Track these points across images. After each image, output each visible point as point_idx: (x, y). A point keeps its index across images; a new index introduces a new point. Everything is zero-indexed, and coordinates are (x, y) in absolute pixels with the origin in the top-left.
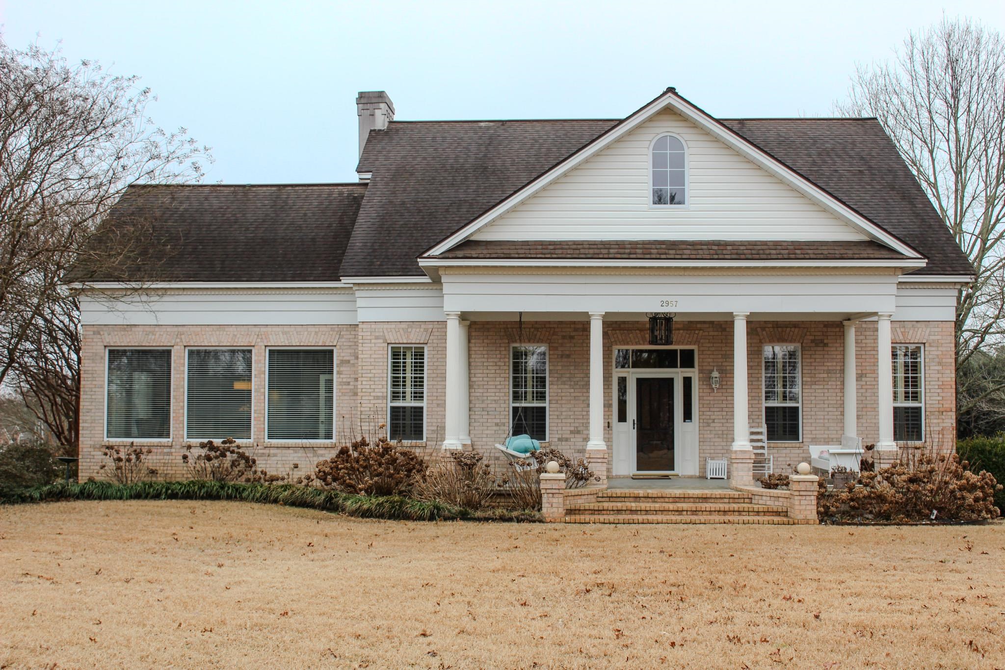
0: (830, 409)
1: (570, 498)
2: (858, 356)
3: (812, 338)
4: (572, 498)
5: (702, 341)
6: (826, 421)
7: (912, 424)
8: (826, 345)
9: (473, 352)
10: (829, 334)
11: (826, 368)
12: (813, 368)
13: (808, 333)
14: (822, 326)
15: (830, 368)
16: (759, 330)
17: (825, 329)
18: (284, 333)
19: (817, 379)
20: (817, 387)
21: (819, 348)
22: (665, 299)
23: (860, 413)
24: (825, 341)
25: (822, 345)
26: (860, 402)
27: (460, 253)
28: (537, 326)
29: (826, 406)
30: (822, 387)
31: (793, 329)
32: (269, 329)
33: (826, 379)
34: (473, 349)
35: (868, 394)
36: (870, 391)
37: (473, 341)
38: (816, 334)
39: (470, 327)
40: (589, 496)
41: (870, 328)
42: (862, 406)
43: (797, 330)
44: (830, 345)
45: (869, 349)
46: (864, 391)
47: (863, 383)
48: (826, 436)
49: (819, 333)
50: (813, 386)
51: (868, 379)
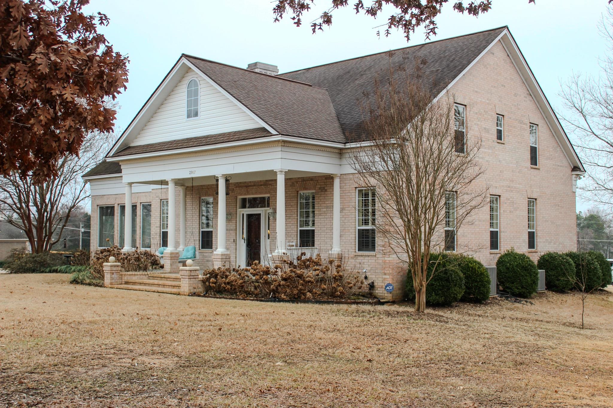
0: (328, 231)
1: (128, 276)
2: (341, 197)
3: (319, 186)
4: (129, 276)
5: (271, 191)
6: (326, 238)
7: (365, 240)
8: (326, 191)
9: (187, 203)
10: (328, 183)
11: (325, 205)
12: (320, 205)
13: (318, 184)
14: (324, 178)
15: (328, 205)
16: (295, 183)
17: (325, 181)
19: (322, 212)
20: (321, 217)
21: (323, 193)
22: (191, 170)
23: (342, 233)
24: (326, 188)
25: (324, 191)
26: (342, 226)
28: (209, 187)
29: (325, 229)
30: (324, 217)
31: (310, 182)
32: (141, 194)
33: (326, 212)
34: (187, 201)
35: (346, 221)
36: (347, 219)
37: (187, 197)
38: (321, 184)
40: (141, 276)
41: (347, 178)
42: (343, 229)
43: (312, 182)
44: (328, 190)
45: (347, 192)
46: (343, 219)
47: (344, 214)
48: (325, 248)
49: (323, 183)
50: (320, 217)
51: (346, 211)
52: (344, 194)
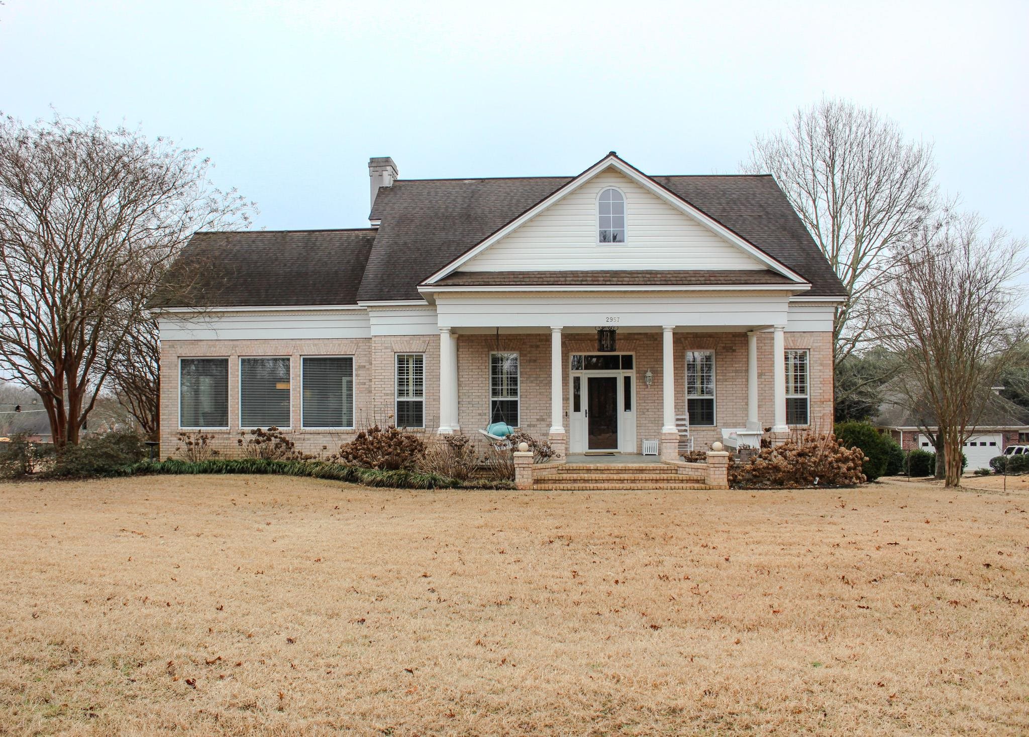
0: (737, 401)
1: (537, 471)
2: (759, 360)
3: (724, 345)
4: (539, 471)
5: (638, 348)
6: (735, 410)
7: (800, 412)
8: (734, 351)
9: (461, 359)
10: (737, 342)
11: (734, 369)
12: (724, 368)
13: (721, 342)
14: (731, 336)
15: (737, 369)
16: (683, 339)
17: (733, 339)
18: (315, 345)
19: (728, 378)
20: (727, 383)
21: (729, 354)
22: (610, 316)
23: (760, 403)
24: (734, 348)
25: (731, 351)
26: (760, 395)
27: (450, 282)
28: (510, 338)
29: (735, 398)
30: (731, 383)
31: (709, 339)
32: (303, 342)
33: (734, 377)
34: (461, 356)
35: (767, 389)
36: (768, 386)
37: (461, 350)
39: (458, 339)
40: (553, 469)
41: (768, 338)
42: (762, 397)
43: (712, 340)
44: (737, 351)
45: (767, 353)
46: (763, 386)
47: (763, 380)
48: (734, 421)
49: (729, 342)
50: (724, 383)
51: (766, 377)
52: (763, 357)
